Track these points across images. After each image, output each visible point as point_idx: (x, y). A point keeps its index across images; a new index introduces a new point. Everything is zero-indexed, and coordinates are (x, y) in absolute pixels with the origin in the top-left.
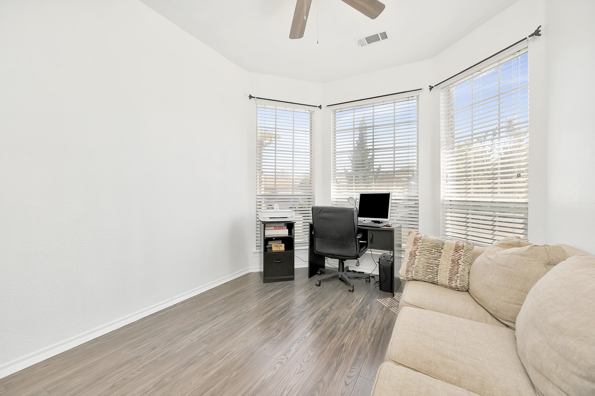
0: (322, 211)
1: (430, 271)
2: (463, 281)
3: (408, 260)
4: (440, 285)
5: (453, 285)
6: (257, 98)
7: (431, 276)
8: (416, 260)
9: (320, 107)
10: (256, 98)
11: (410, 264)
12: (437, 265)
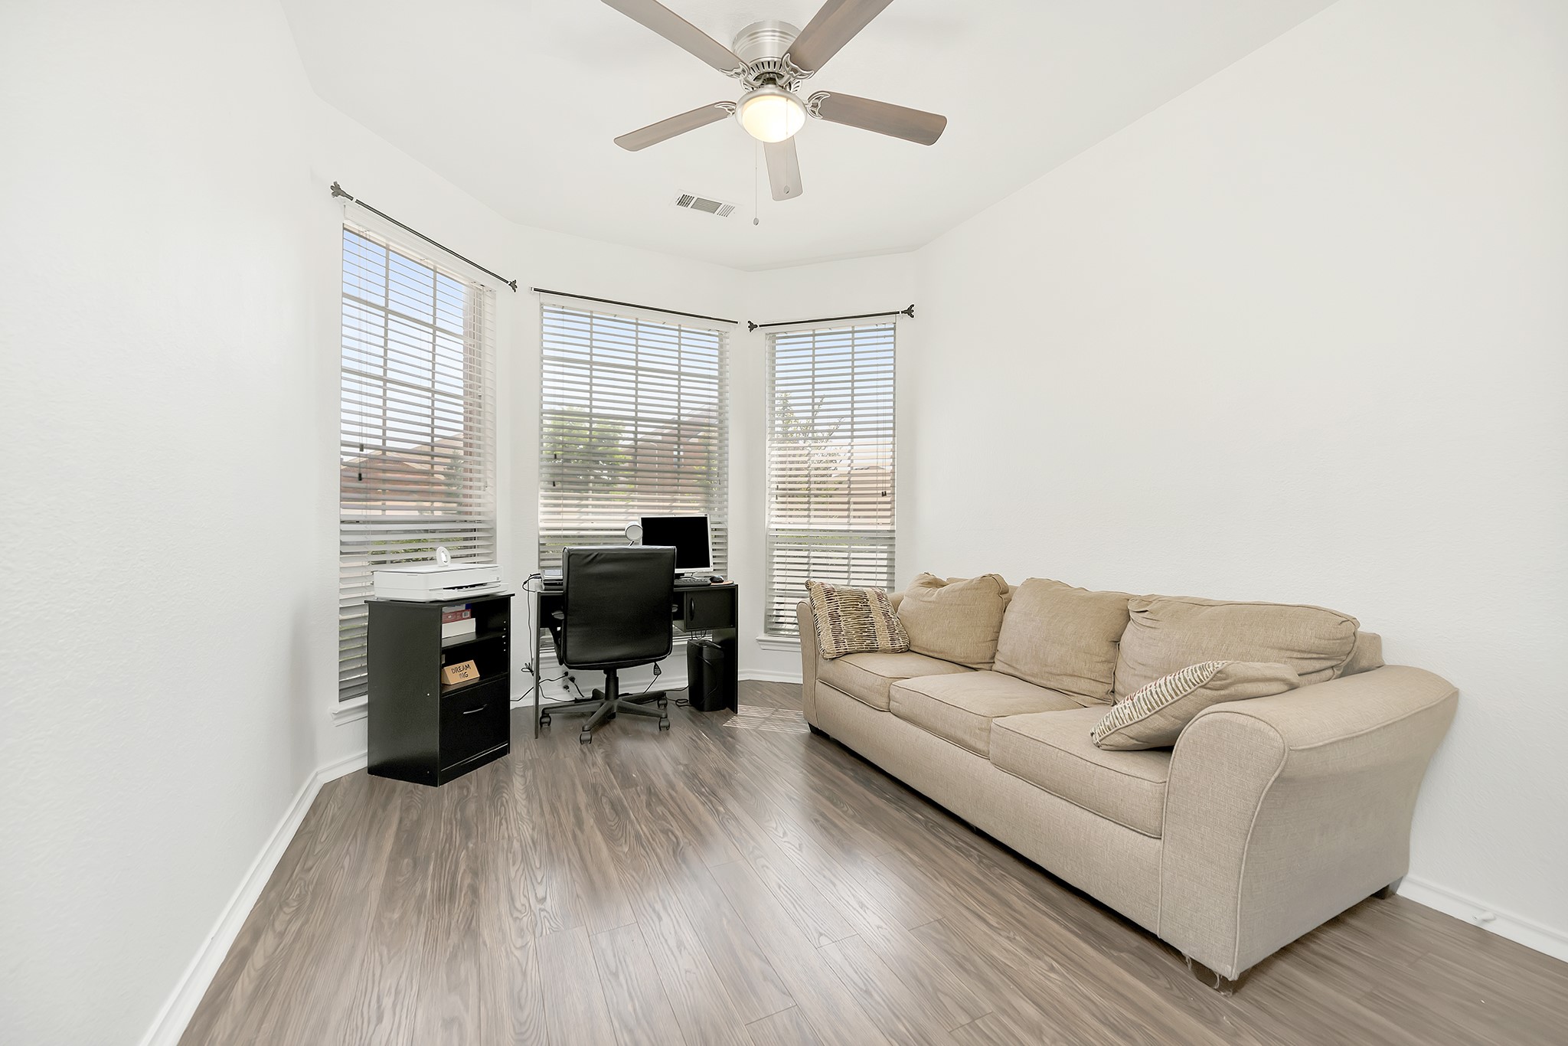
0: (598, 558)
1: (866, 634)
2: (905, 638)
3: (831, 627)
4: (881, 651)
5: (897, 646)
6: (357, 202)
7: (869, 642)
8: (842, 623)
9: (513, 285)
10: (355, 200)
11: (836, 633)
12: (872, 624)
